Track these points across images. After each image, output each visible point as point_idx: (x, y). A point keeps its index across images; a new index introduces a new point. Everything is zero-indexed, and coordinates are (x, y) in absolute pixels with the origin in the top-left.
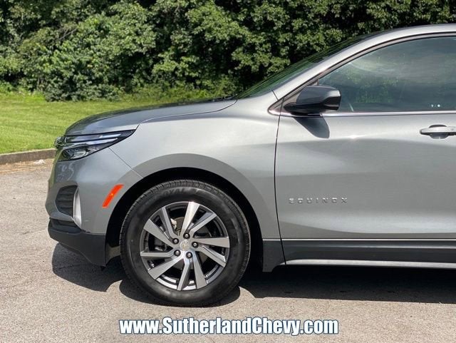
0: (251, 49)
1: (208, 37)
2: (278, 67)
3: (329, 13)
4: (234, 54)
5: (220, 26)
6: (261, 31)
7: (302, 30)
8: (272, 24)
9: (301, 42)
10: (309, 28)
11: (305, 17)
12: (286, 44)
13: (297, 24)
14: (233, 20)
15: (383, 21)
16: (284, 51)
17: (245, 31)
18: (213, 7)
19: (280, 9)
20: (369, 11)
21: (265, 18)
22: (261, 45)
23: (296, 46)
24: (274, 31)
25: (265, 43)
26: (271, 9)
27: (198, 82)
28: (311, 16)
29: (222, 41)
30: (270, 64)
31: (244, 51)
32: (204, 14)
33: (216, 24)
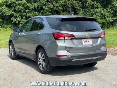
0: (16, 17)
1: (4, 14)
2: (23, 22)
3: (34, 8)
4: (11, 19)
5: (7, 12)
6: (18, 13)
7: (28, 12)
8: (21, 11)
9: (28, 15)
10: (30, 12)
11: (29, 9)
12: (25, 16)
13: (27, 11)
14: (11, 10)
15: (47, 10)
16: (24, 18)
17: (14, 13)
18: (5, 7)
19: (22, 7)
20: (44, 8)
21: (19, 10)
22: (18, 16)
23: (27, 16)
24: (21, 13)
25: (19, 16)
26: (20, 7)
27: (3, 26)
28: (30, 9)
29: (8, 15)
30: (21, 21)
31: (14, 18)
32: (3, 9)
33: (6, 11)
